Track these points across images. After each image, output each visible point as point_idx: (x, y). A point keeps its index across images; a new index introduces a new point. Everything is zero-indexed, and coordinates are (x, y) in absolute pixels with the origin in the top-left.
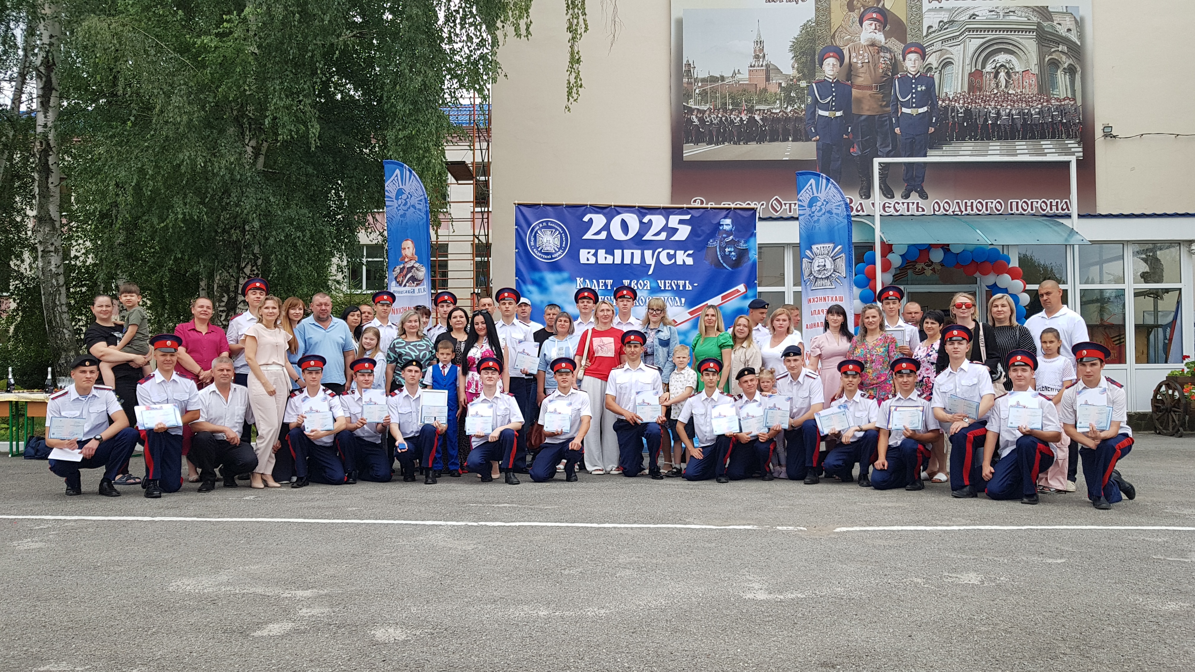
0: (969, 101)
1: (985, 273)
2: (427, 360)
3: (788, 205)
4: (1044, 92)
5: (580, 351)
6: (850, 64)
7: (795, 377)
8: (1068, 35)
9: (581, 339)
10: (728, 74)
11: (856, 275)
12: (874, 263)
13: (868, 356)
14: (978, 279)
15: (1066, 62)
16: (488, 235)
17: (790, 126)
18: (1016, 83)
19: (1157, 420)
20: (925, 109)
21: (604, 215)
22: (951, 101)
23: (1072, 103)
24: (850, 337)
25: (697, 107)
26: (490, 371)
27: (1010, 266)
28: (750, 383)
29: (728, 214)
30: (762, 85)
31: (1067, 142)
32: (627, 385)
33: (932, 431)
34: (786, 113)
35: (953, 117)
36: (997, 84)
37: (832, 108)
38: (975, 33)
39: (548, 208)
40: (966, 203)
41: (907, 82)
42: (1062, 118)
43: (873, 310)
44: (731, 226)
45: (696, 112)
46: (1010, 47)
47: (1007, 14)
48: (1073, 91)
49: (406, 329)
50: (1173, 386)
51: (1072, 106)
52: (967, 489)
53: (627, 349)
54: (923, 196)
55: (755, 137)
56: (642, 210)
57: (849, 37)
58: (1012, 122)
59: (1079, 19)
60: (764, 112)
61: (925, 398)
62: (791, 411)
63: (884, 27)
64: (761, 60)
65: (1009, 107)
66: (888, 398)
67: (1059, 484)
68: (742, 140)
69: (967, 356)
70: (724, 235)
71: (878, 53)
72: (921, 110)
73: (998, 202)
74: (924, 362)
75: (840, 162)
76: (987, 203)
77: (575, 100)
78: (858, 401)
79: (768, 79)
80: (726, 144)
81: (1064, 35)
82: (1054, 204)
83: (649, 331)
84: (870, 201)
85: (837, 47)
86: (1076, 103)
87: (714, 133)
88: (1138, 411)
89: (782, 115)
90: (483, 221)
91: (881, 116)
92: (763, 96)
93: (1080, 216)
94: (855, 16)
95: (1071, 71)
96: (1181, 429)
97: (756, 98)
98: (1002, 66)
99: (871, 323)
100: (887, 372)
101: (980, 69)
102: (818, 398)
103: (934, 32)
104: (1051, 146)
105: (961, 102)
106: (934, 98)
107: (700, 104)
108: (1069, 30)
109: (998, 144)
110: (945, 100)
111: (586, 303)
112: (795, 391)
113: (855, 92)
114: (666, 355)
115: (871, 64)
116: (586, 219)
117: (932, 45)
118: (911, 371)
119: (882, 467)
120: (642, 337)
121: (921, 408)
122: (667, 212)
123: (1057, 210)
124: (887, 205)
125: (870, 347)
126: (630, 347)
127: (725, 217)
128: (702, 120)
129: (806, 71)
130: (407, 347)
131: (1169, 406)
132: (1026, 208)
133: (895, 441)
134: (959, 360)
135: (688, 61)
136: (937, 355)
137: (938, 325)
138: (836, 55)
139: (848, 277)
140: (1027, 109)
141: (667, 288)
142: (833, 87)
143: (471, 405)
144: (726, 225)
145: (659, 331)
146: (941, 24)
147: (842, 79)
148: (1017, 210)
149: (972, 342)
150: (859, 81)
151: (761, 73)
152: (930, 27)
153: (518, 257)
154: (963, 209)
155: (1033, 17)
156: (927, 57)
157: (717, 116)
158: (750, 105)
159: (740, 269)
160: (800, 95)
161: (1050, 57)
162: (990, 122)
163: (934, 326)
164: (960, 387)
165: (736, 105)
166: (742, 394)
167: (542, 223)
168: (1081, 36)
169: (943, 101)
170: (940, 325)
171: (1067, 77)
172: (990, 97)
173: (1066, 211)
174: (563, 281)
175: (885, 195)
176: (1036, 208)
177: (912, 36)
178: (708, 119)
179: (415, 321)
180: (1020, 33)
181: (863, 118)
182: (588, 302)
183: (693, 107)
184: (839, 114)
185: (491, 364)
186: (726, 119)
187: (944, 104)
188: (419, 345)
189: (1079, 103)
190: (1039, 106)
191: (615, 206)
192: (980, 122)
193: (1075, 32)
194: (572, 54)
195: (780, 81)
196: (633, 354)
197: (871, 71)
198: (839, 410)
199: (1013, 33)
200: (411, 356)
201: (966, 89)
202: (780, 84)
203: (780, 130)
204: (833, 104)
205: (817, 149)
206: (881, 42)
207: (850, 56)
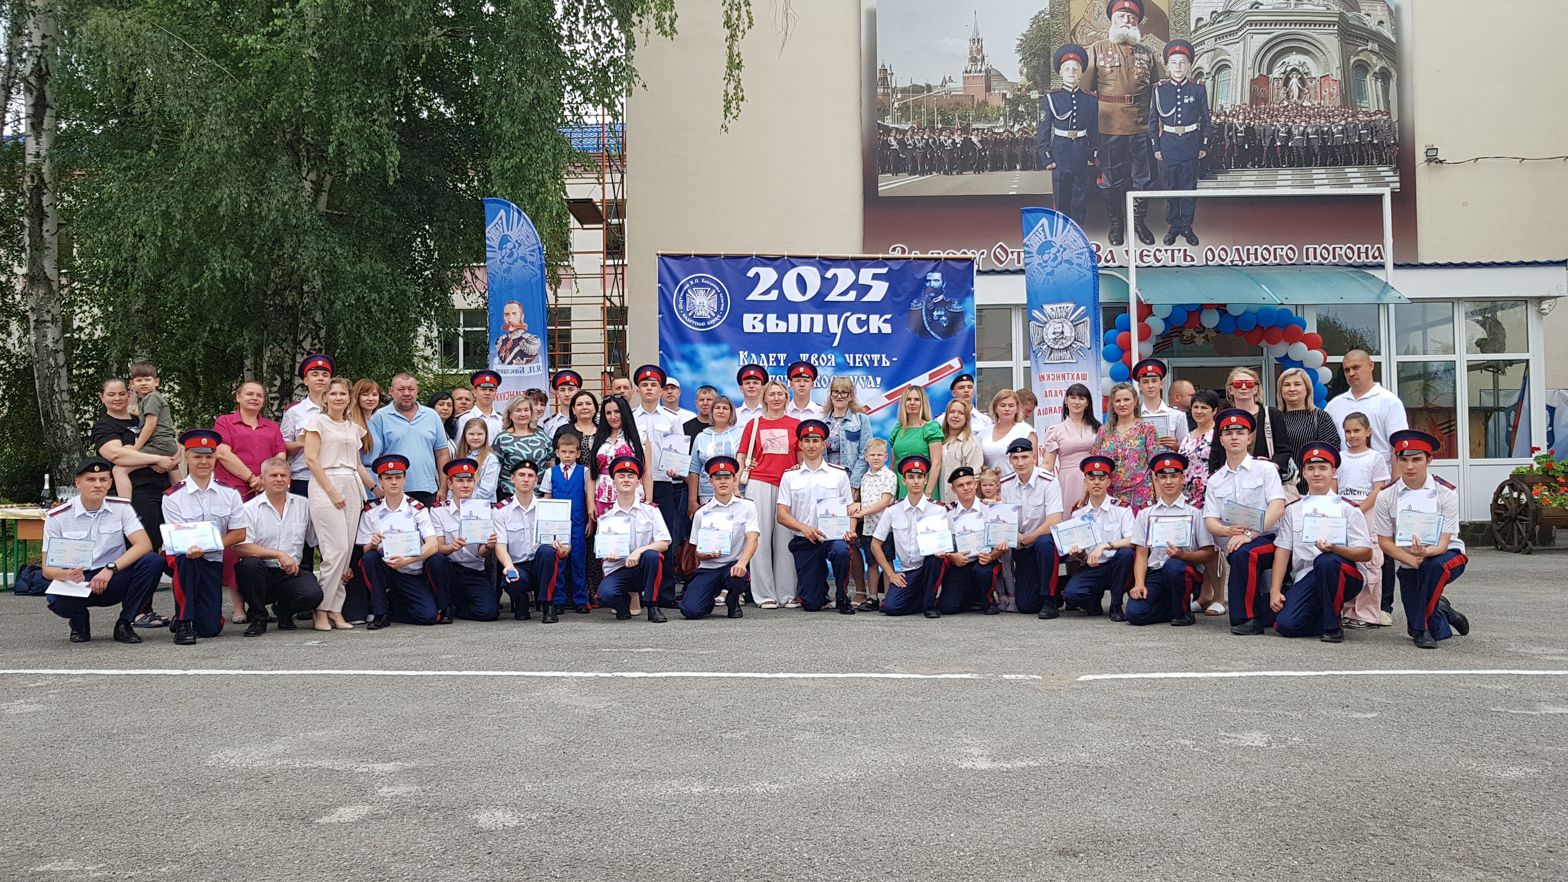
0: (1251, 116)
1: (1273, 342)
2: (542, 461)
3: (1015, 254)
4: (1349, 105)
5: (744, 449)
6: (1096, 69)
7: (1024, 479)
8: (1380, 29)
9: (745, 432)
10: (936, 82)
11: (1105, 345)
12: (1129, 330)
13: (1120, 450)
14: (1265, 349)
15: (1378, 64)
16: (623, 296)
17: (1018, 151)
18: (1312, 92)
19: (1499, 531)
20: (1194, 127)
21: (775, 268)
22: (1228, 116)
23: (1385, 118)
24: (1096, 426)
25: (896, 126)
26: (626, 474)
27: (1306, 332)
28: (966, 487)
29: (938, 264)
30: (980, 96)
31: (1379, 169)
32: (805, 491)
33: (1204, 548)
34: (1012, 133)
35: (1231, 138)
36: (1287, 93)
37: (1072, 127)
38: (1258, 27)
39: (702, 260)
40: (1248, 249)
41: (1170, 92)
42: (1372, 138)
43: (1125, 391)
44: (941, 282)
45: (894, 132)
46: (1304, 46)
47: (1300, 2)
48: (1387, 102)
49: (514, 420)
50: (1519, 486)
51: (1385, 121)
52: (1250, 623)
53: (805, 445)
54: (1193, 240)
55: (972, 165)
56: (824, 262)
57: (1094, 32)
58: (1308, 143)
59: (1393, 9)
60: (983, 132)
61: (1194, 505)
62: (1020, 523)
63: (1140, 20)
64: (980, 63)
65: (1303, 124)
66: (1147, 506)
67: (1371, 616)
68: (955, 169)
69: (1248, 450)
70: (932, 295)
71: (1132, 54)
72: (1189, 129)
73: (1290, 248)
74: (1193, 458)
75: (1082, 198)
76: (1275, 250)
77: (734, 117)
78: (1107, 509)
79: (988, 89)
80: (935, 174)
81: (1374, 29)
82: (1363, 250)
83: (833, 421)
84: (1123, 248)
85: (1078, 46)
86: (1390, 118)
87: (919, 160)
88: (1473, 520)
89: (1008, 136)
90: (616, 277)
91: (1136, 137)
92: (982, 110)
93: (1396, 266)
94: (1101, 5)
95: (1384, 76)
96: (1530, 543)
97: (972, 113)
98: (1294, 70)
99: (1122, 408)
100: (1144, 472)
101: (1265, 74)
102: (1056, 506)
103: (1205, 26)
104: (1359, 175)
105: (1241, 117)
106: (1205, 112)
107: (899, 122)
108: (1381, 23)
109: (1290, 172)
110: (1220, 115)
111: (752, 385)
112: (1024, 497)
113: (1102, 105)
114: (856, 452)
115: (1122, 68)
116: (751, 274)
117: (1203, 42)
118: (1177, 470)
119: (1140, 595)
120: (823, 429)
121: (1189, 518)
122: (856, 264)
123: (1367, 258)
124: (1145, 253)
125: (1122, 440)
126: (808, 441)
127: (934, 270)
128: (901, 143)
129: (1038, 78)
130: (515, 444)
131: (1514, 513)
132: (1326, 256)
133: (1157, 562)
134: (1239, 456)
135: (883, 65)
136: (1210, 448)
137: (1210, 409)
138: (1077, 57)
139: (1093, 349)
140: (1326, 126)
141: (857, 365)
142: (1073, 99)
143: (602, 519)
144: (935, 280)
145: (846, 420)
146: (1214, 15)
147: (1085, 88)
148: (1315, 258)
149: (1255, 432)
150: (1108, 90)
151: (980, 81)
152: (1199, 20)
153: (662, 325)
154: (1244, 258)
155: (1334, 6)
156: (1196, 58)
157: (922, 138)
158: (966, 122)
159: (953, 338)
160: (1030, 109)
161: (1356, 58)
162: (1279, 144)
163: (1205, 411)
164: (1241, 490)
165: (947, 122)
166: (957, 501)
167: (693, 279)
168: (1397, 31)
169: (1217, 117)
170: (1213, 410)
171: (1379, 84)
172: (1278, 110)
173: (1379, 259)
174: (721, 356)
175: (1142, 240)
176: (1340, 255)
177: (1177, 31)
178: (910, 142)
179: (526, 410)
180: (1317, 27)
181: (1113, 139)
182: (755, 383)
183: (891, 126)
184: (1081, 134)
185: (627, 464)
186: (934, 142)
187: (1218, 121)
188: (532, 441)
189: (1395, 119)
190: (1343, 122)
191: (788, 256)
192: (1266, 143)
193: (1389, 25)
194: (731, 57)
195: (1005, 92)
196: (811, 450)
197: (1122, 77)
198: (1083, 522)
199: (1307, 27)
200: (522, 456)
201: (1247, 100)
202: (1005, 94)
203: (1005, 156)
204: (1074, 121)
205: (1053, 180)
206: (1136, 40)
207: (1096, 58)
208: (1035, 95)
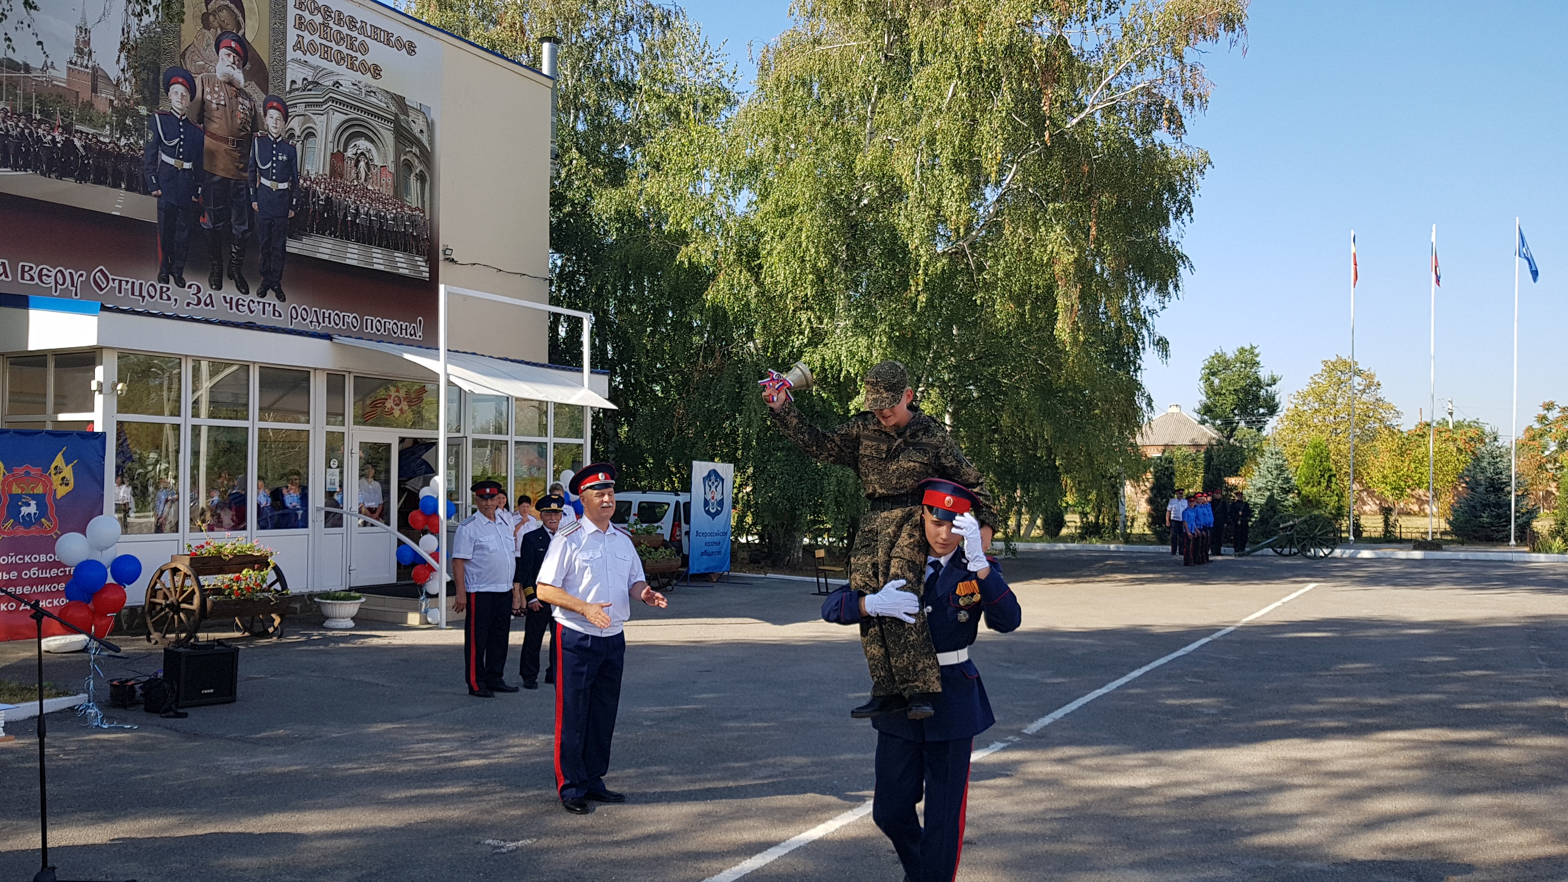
0: (330, 187)
3: (117, 282)
4: (399, 196)
6: (203, 101)
8: (421, 136)
10: (35, 64)
15: (419, 167)
17: (123, 168)
18: (375, 178)
20: (284, 186)
22: (313, 183)
23: (422, 215)
30: (85, 95)
31: (416, 258)
34: (119, 147)
35: (314, 203)
36: (357, 174)
37: (178, 156)
38: (338, 105)
40: (324, 313)
41: (267, 145)
42: (413, 230)
46: (370, 134)
47: (368, 93)
48: (423, 202)
51: (423, 218)
54: (281, 297)
55: (73, 171)
57: (202, 63)
58: (370, 223)
59: (430, 122)
60: (87, 138)
63: (244, 65)
64: (86, 58)
65: (368, 205)
68: (54, 172)
71: (236, 97)
72: (281, 186)
73: (355, 317)
75: (186, 234)
76: (344, 316)
79: (94, 90)
80: (29, 171)
81: (417, 135)
82: (404, 327)
85: (187, 71)
86: (425, 215)
87: (11, 151)
89: (113, 148)
91: (237, 182)
92: (87, 112)
94: (210, 36)
95: (421, 178)
97: (76, 112)
98: (362, 153)
101: (342, 151)
103: (297, 89)
104: (403, 260)
105: (322, 186)
106: (295, 174)
108: (421, 131)
109: (357, 245)
113: (207, 140)
115: (227, 108)
117: (295, 105)
123: (406, 334)
129: (146, 93)
132: (379, 328)
138: (185, 82)
140: (383, 211)
142: (181, 127)
146: (305, 82)
147: (193, 119)
148: (372, 329)
150: (216, 126)
151: (85, 77)
152: (293, 82)
154: (321, 321)
155: (392, 105)
156: (289, 119)
157: (17, 125)
158: (68, 120)
161: (405, 157)
165: (47, 115)
168: (431, 141)
169: (305, 180)
171: (419, 184)
173: (414, 337)
175: (239, 289)
177: (275, 87)
178: (2, 126)
180: (380, 120)
181: (216, 179)
184: (187, 165)
186: (31, 133)
190: (394, 211)
192: (340, 215)
193: (427, 137)
195: (112, 98)
197: (227, 118)
199: (373, 118)
201: (328, 172)
202: (111, 101)
203: (110, 170)
204: (181, 150)
205: (159, 208)
206: (240, 83)
207: (203, 90)
208: (143, 111)
